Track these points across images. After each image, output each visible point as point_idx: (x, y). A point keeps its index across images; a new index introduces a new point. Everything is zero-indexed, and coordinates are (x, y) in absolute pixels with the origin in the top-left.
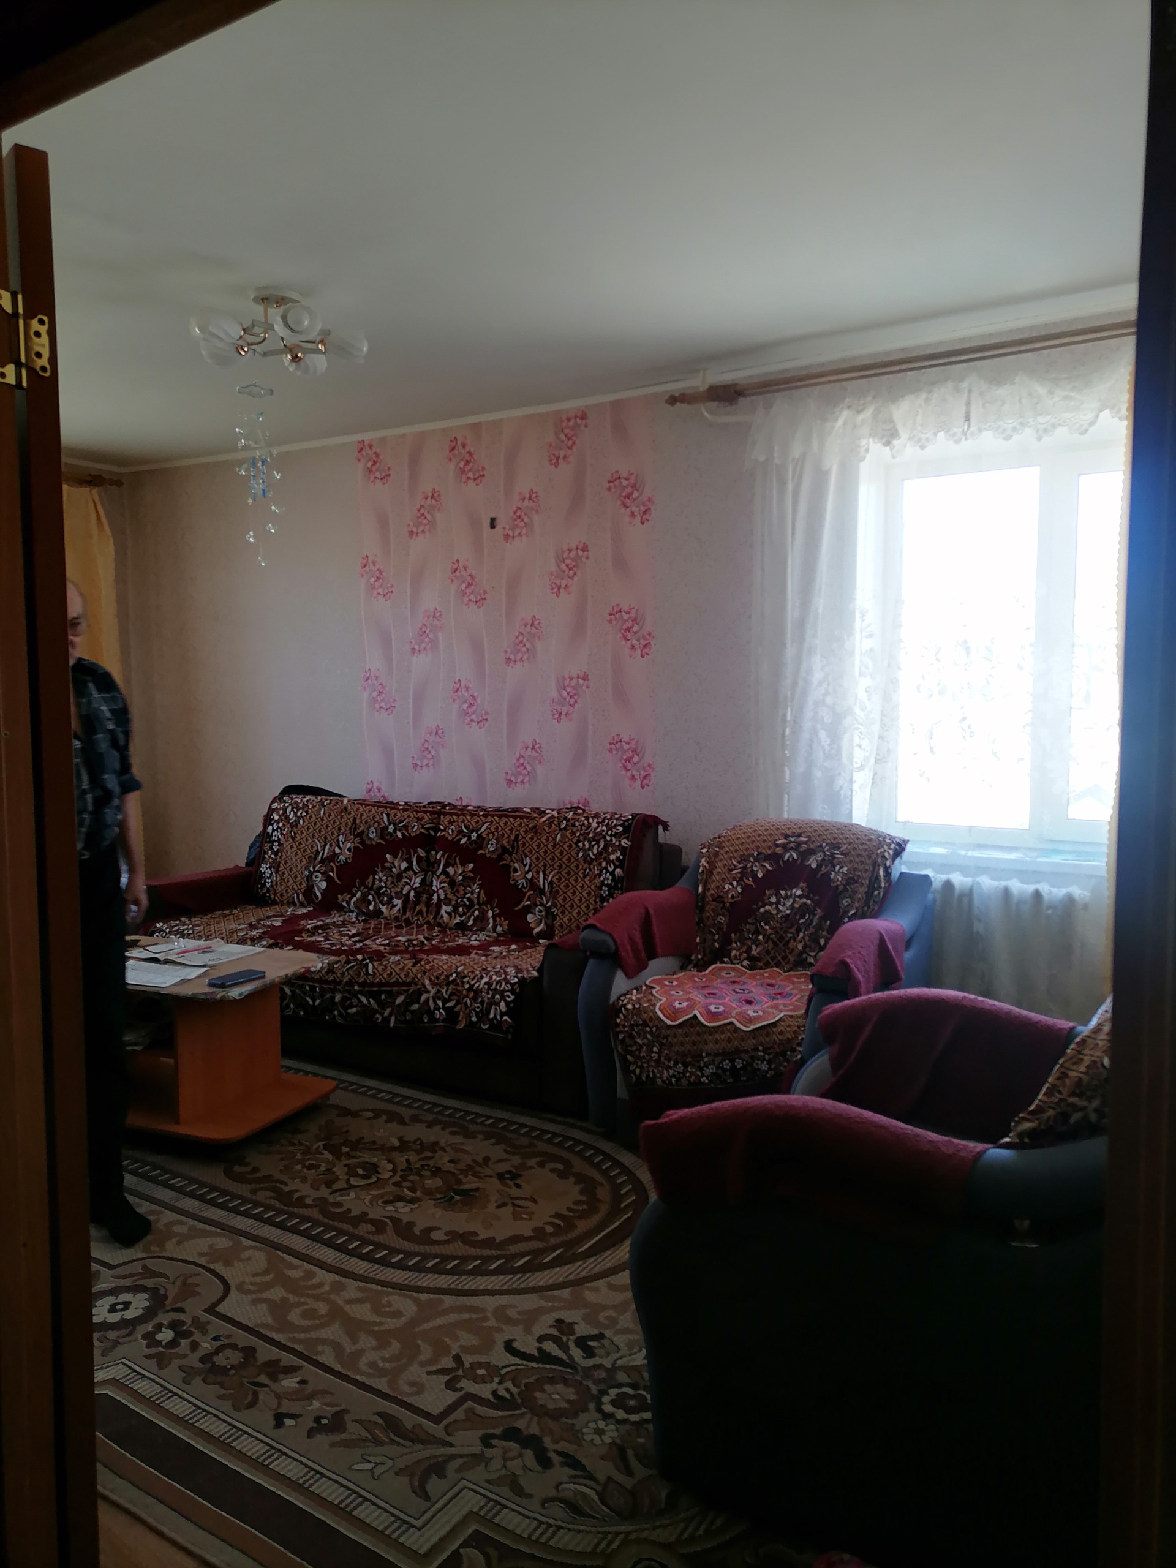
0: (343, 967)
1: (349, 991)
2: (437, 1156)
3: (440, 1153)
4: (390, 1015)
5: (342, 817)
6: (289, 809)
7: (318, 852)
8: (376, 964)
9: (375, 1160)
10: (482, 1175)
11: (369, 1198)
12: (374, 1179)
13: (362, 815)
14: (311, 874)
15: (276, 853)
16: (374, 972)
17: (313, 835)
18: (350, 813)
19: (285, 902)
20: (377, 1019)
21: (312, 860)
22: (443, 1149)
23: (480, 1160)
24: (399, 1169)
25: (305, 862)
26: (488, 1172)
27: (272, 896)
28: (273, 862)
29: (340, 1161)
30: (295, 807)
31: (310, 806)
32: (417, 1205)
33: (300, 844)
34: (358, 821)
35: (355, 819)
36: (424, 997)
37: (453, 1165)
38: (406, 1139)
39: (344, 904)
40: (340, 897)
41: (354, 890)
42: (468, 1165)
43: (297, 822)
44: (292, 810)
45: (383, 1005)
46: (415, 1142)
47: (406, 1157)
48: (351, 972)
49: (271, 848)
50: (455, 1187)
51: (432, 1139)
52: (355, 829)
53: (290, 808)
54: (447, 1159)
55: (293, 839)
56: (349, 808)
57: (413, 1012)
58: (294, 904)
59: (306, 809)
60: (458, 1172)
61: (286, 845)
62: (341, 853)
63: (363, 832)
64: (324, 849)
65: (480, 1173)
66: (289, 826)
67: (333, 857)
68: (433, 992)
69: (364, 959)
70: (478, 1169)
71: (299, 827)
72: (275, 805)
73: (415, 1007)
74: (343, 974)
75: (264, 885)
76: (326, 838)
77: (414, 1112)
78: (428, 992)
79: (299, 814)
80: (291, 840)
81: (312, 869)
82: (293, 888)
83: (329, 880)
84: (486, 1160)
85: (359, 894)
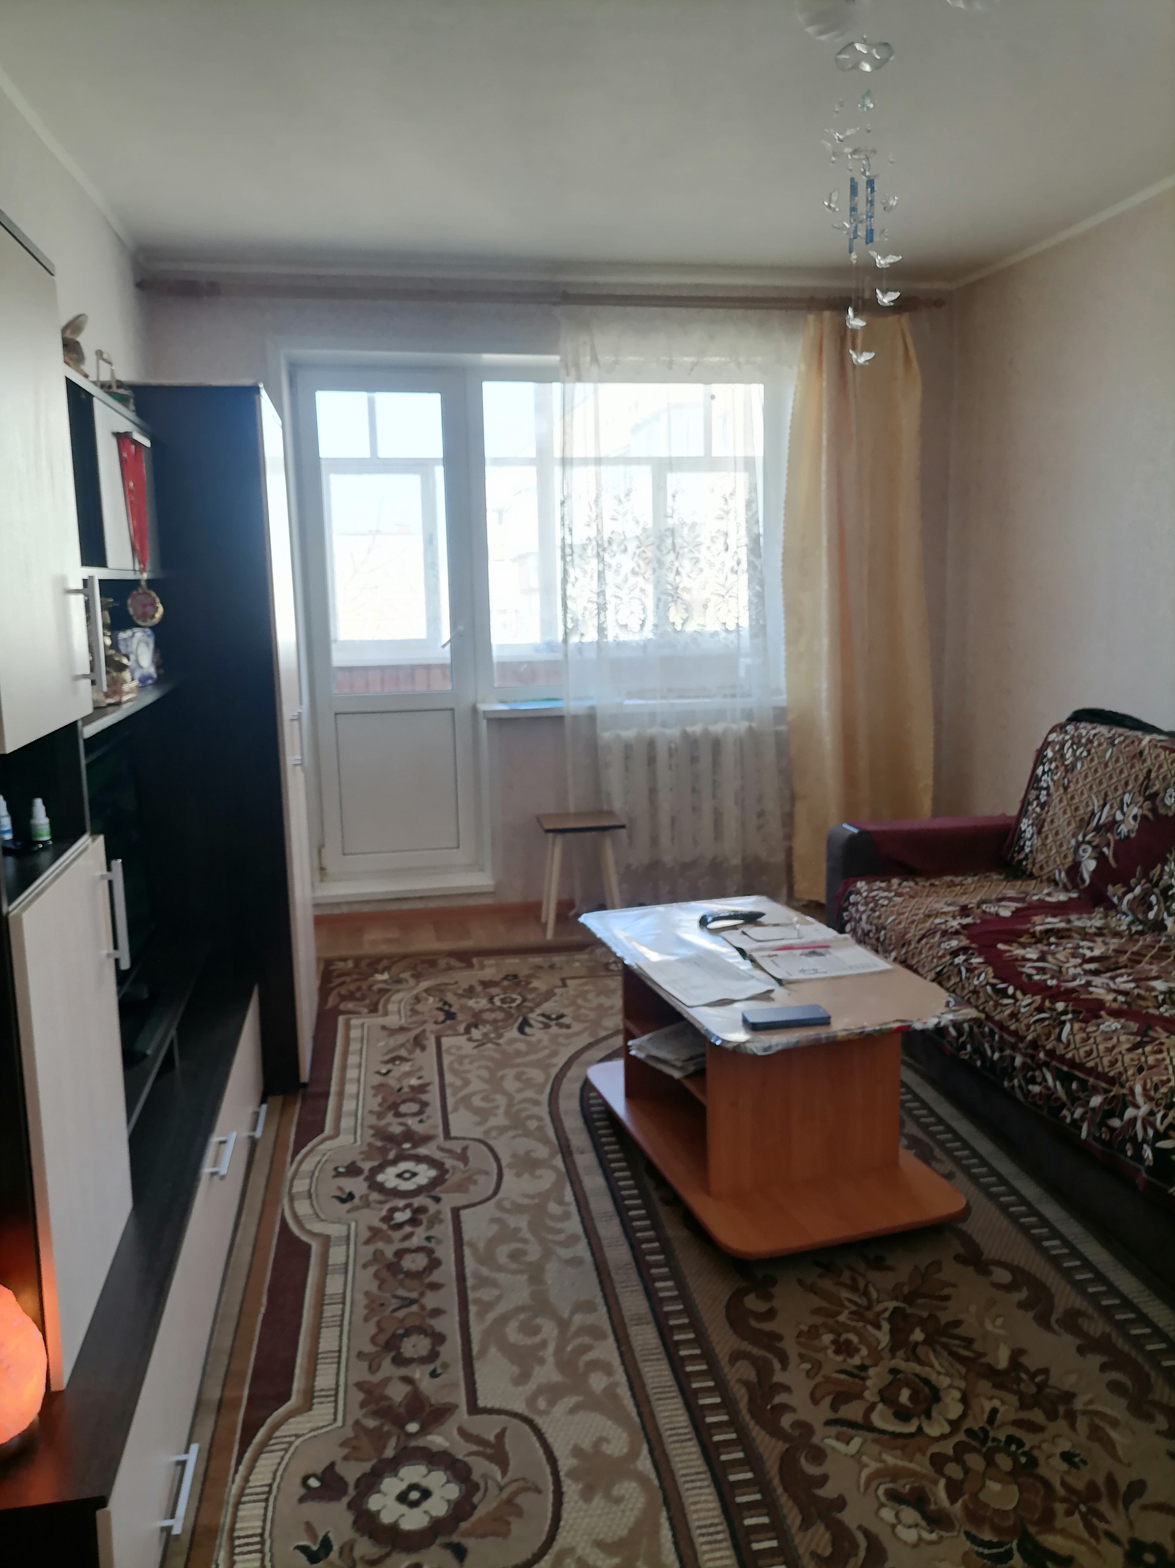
0: (1031, 1015)
1: (1032, 1057)
2: (1053, 1427)
3: (1061, 1425)
4: (1083, 1118)
5: (1132, 767)
6: (1068, 744)
7: (1093, 814)
8: (1077, 1026)
9: (945, 1381)
10: (1101, 1526)
11: (874, 1466)
12: (911, 1428)
13: (1160, 766)
14: (1079, 845)
15: (1043, 806)
16: (1069, 1041)
17: (1091, 788)
18: (1144, 761)
19: (1045, 878)
20: (1065, 1117)
21: (1084, 823)
22: (1071, 1417)
23: (1123, 1486)
24: (965, 1426)
25: (1073, 825)
26: (1117, 1524)
27: (1029, 866)
28: (1037, 818)
29: (893, 1357)
30: (1076, 742)
31: (1096, 743)
32: (934, 1536)
33: (1072, 798)
34: (1153, 775)
35: (1149, 771)
36: (1130, 1113)
37: (1065, 1466)
38: (1024, 1360)
39: (1115, 900)
40: (1110, 888)
41: (1133, 881)
42: (1092, 1486)
43: (1073, 765)
44: (1072, 746)
45: (1074, 1099)
46: (1032, 1376)
47: (996, 1403)
48: (1039, 1027)
49: (1037, 798)
50: (1032, 1530)
51: (1069, 1382)
52: (1147, 788)
53: (1070, 742)
54: (1065, 1446)
55: (1066, 788)
56: (1146, 752)
57: (1112, 1130)
58: (1056, 884)
59: (1089, 746)
60: (1061, 1491)
61: (1056, 796)
62: (1122, 822)
63: (1156, 794)
64: (1102, 810)
65: (1102, 1518)
66: (1062, 769)
67: (1113, 824)
68: (1144, 1109)
69: (1065, 1012)
70: (1104, 1506)
71: (1076, 772)
72: (1053, 737)
73: (1116, 1123)
74: (1028, 1026)
75: (1022, 848)
76: (1106, 795)
77: (1080, 1303)
78: (1137, 1107)
79: (1078, 753)
80: (1061, 790)
81: (1080, 838)
82: (1055, 861)
83: (1101, 858)
84: (1138, 1488)
85: (1138, 890)
